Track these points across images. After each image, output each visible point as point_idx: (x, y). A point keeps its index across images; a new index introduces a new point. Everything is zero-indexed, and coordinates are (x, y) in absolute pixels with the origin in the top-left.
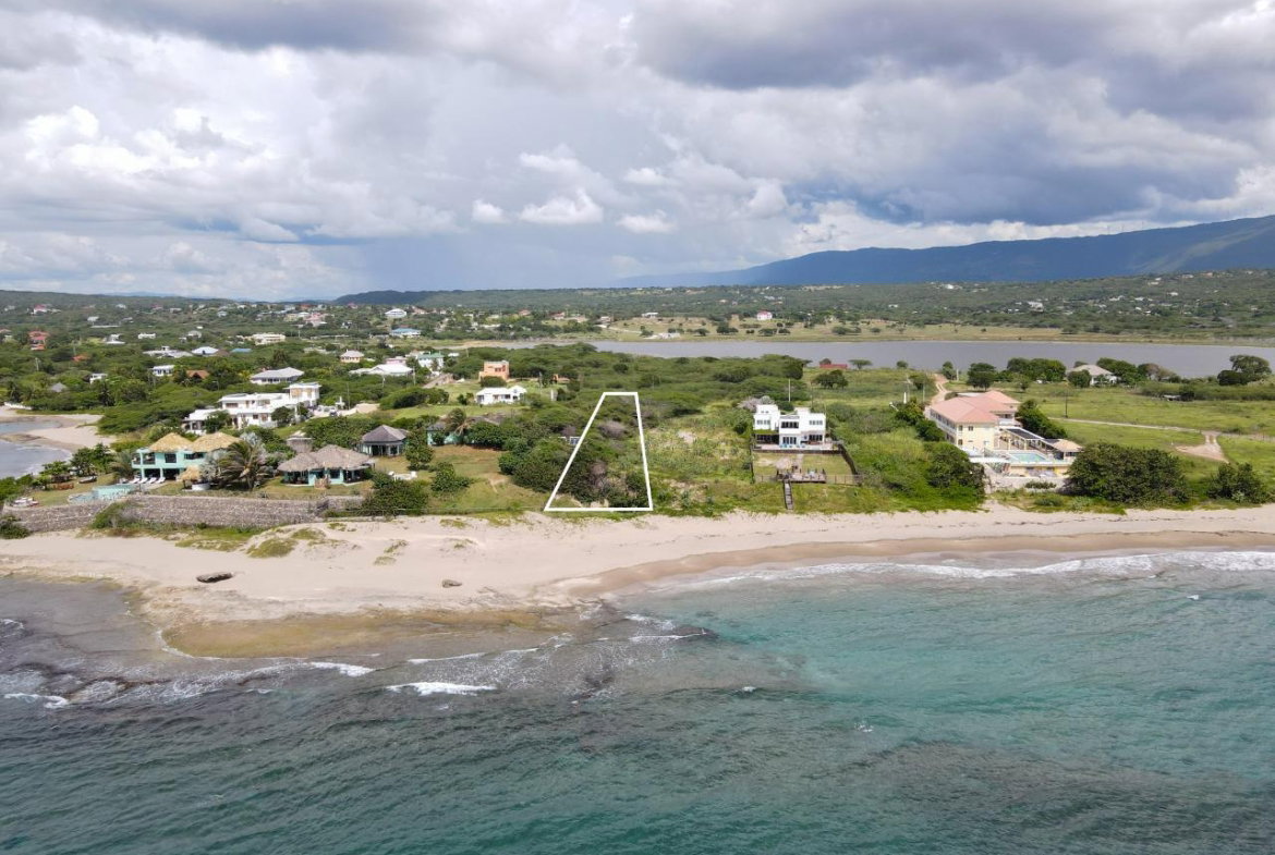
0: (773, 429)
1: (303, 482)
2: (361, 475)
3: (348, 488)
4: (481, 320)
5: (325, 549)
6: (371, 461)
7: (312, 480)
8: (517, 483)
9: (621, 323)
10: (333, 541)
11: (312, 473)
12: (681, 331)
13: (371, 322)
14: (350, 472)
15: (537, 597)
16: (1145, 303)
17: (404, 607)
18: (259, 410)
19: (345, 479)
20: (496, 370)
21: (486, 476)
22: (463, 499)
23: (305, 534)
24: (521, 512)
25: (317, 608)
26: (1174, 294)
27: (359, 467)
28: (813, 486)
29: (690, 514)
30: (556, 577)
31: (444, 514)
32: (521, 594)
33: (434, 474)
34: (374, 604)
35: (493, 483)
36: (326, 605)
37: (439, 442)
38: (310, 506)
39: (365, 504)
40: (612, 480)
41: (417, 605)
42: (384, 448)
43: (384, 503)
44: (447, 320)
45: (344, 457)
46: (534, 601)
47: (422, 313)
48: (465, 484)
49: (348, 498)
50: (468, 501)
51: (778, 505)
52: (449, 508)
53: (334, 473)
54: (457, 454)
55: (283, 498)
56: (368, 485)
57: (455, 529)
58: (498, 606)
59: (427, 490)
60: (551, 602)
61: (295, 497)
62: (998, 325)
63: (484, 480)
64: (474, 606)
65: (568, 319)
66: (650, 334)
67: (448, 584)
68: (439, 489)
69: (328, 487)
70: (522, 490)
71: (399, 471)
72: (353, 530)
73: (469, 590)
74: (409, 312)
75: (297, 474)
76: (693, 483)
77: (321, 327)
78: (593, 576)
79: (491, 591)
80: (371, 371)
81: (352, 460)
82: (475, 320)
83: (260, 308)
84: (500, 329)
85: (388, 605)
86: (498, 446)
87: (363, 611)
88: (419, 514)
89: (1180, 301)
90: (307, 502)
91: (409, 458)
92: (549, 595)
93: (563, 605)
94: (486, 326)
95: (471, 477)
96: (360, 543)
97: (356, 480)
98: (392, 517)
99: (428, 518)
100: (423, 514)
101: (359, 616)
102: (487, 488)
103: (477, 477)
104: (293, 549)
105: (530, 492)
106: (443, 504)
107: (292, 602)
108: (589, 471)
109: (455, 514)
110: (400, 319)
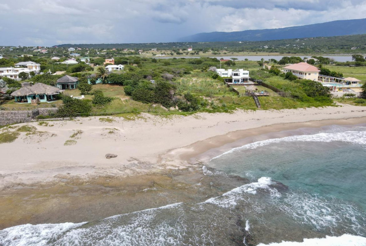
0: (229, 76)
1: (24, 102)
2: (56, 97)
3: (49, 103)
4: (100, 51)
5: (36, 137)
6: (61, 91)
7: (30, 100)
8: (134, 99)
9: (146, 52)
10: (40, 132)
11: (29, 96)
12: (165, 54)
13: (63, 52)
14: (50, 96)
15: (163, 162)
16: (296, 46)
17: (83, 174)
18: (14, 73)
19: (47, 100)
20: (110, 62)
21: (118, 96)
22: (109, 107)
23: (24, 129)
24: (139, 113)
25: (26, 179)
26: (303, 44)
27: (55, 93)
28: (265, 97)
29: (218, 111)
30: (170, 148)
31: (100, 115)
32: (153, 161)
33: (93, 96)
34: (64, 173)
35: (122, 99)
36: (32, 176)
37: (93, 83)
38: (28, 113)
39: (58, 111)
40: (178, 97)
41: (92, 172)
42: (68, 86)
43: (68, 111)
44: (89, 51)
45: (46, 89)
46: (162, 165)
47: (80, 49)
48: (109, 100)
49: (49, 109)
50: (112, 109)
51: (253, 106)
52: (103, 112)
53: (42, 97)
54: (102, 88)
55: (13, 109)
56: (60, 103)
57: (107, 123)
58: (143, 170)
59: (90, 104)
60: (172, 166)
61: (19, 109)
62: (260, 52)
63: (118, 98)
64: (128, 171)
65: (128, 51)
66: (156, 55)
67: (110, 157)
68: (96, 103)
69: (39, 104)
70: (137, 102)
71: (76, 95)
72: (52, 126)
73: (122, 160)
74: (76, 49)
75: (22, 97)
76: (214, 97)
77: (46, 53)
78: (187, 147)
79: (136, 159)
80: (63, 63)
81: (50, 90)
82: (98, 51)
83: (25, 48)
84: (107, 54)
85: (74, 173)
86: (121, 84)
87: (57, 180)
88: (87, 116)
89: (305, 45)
90: (26, 111)
91: (80, 89)
92: (170, 161)
93: (181, 168)
94: (102, 53)
95: (111, 97)
96: (55, 132)
97: (54, 100)
98: (73, 118)
99: (93, 117)
100: (90, 115)
101: (54, 184)
102: (120, 102)
103: (114, 97)
104: (17, 138)
105: (140, 104)
106: (99, 110)
107: (11, 175)
108: (168, 92)
109: (106, 115)
110: (73, 51)
